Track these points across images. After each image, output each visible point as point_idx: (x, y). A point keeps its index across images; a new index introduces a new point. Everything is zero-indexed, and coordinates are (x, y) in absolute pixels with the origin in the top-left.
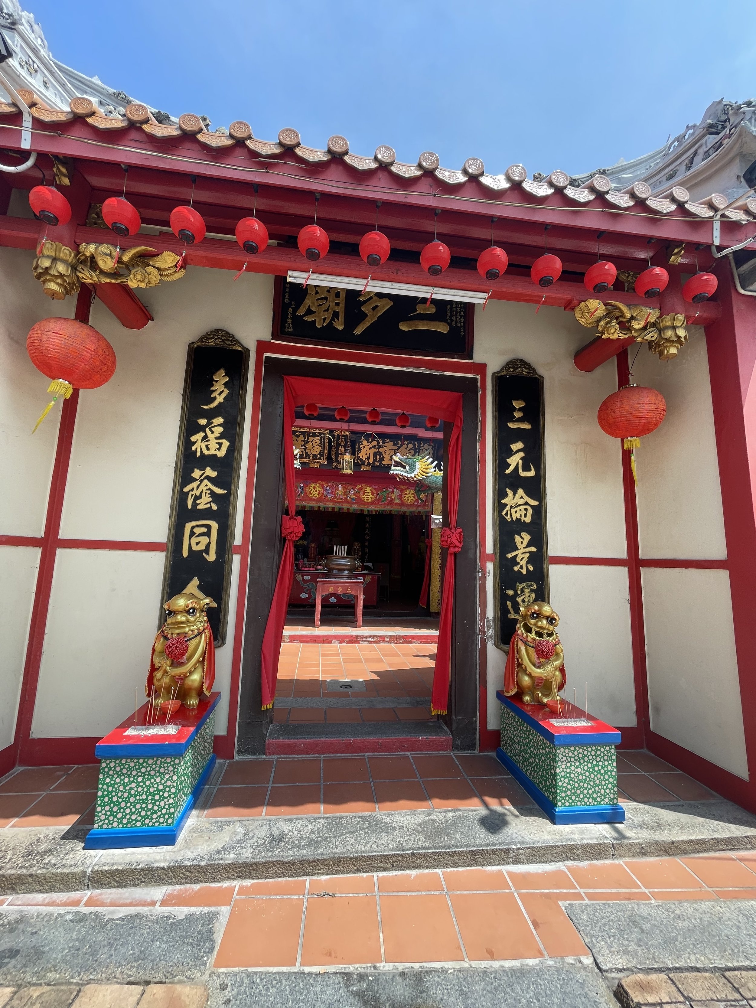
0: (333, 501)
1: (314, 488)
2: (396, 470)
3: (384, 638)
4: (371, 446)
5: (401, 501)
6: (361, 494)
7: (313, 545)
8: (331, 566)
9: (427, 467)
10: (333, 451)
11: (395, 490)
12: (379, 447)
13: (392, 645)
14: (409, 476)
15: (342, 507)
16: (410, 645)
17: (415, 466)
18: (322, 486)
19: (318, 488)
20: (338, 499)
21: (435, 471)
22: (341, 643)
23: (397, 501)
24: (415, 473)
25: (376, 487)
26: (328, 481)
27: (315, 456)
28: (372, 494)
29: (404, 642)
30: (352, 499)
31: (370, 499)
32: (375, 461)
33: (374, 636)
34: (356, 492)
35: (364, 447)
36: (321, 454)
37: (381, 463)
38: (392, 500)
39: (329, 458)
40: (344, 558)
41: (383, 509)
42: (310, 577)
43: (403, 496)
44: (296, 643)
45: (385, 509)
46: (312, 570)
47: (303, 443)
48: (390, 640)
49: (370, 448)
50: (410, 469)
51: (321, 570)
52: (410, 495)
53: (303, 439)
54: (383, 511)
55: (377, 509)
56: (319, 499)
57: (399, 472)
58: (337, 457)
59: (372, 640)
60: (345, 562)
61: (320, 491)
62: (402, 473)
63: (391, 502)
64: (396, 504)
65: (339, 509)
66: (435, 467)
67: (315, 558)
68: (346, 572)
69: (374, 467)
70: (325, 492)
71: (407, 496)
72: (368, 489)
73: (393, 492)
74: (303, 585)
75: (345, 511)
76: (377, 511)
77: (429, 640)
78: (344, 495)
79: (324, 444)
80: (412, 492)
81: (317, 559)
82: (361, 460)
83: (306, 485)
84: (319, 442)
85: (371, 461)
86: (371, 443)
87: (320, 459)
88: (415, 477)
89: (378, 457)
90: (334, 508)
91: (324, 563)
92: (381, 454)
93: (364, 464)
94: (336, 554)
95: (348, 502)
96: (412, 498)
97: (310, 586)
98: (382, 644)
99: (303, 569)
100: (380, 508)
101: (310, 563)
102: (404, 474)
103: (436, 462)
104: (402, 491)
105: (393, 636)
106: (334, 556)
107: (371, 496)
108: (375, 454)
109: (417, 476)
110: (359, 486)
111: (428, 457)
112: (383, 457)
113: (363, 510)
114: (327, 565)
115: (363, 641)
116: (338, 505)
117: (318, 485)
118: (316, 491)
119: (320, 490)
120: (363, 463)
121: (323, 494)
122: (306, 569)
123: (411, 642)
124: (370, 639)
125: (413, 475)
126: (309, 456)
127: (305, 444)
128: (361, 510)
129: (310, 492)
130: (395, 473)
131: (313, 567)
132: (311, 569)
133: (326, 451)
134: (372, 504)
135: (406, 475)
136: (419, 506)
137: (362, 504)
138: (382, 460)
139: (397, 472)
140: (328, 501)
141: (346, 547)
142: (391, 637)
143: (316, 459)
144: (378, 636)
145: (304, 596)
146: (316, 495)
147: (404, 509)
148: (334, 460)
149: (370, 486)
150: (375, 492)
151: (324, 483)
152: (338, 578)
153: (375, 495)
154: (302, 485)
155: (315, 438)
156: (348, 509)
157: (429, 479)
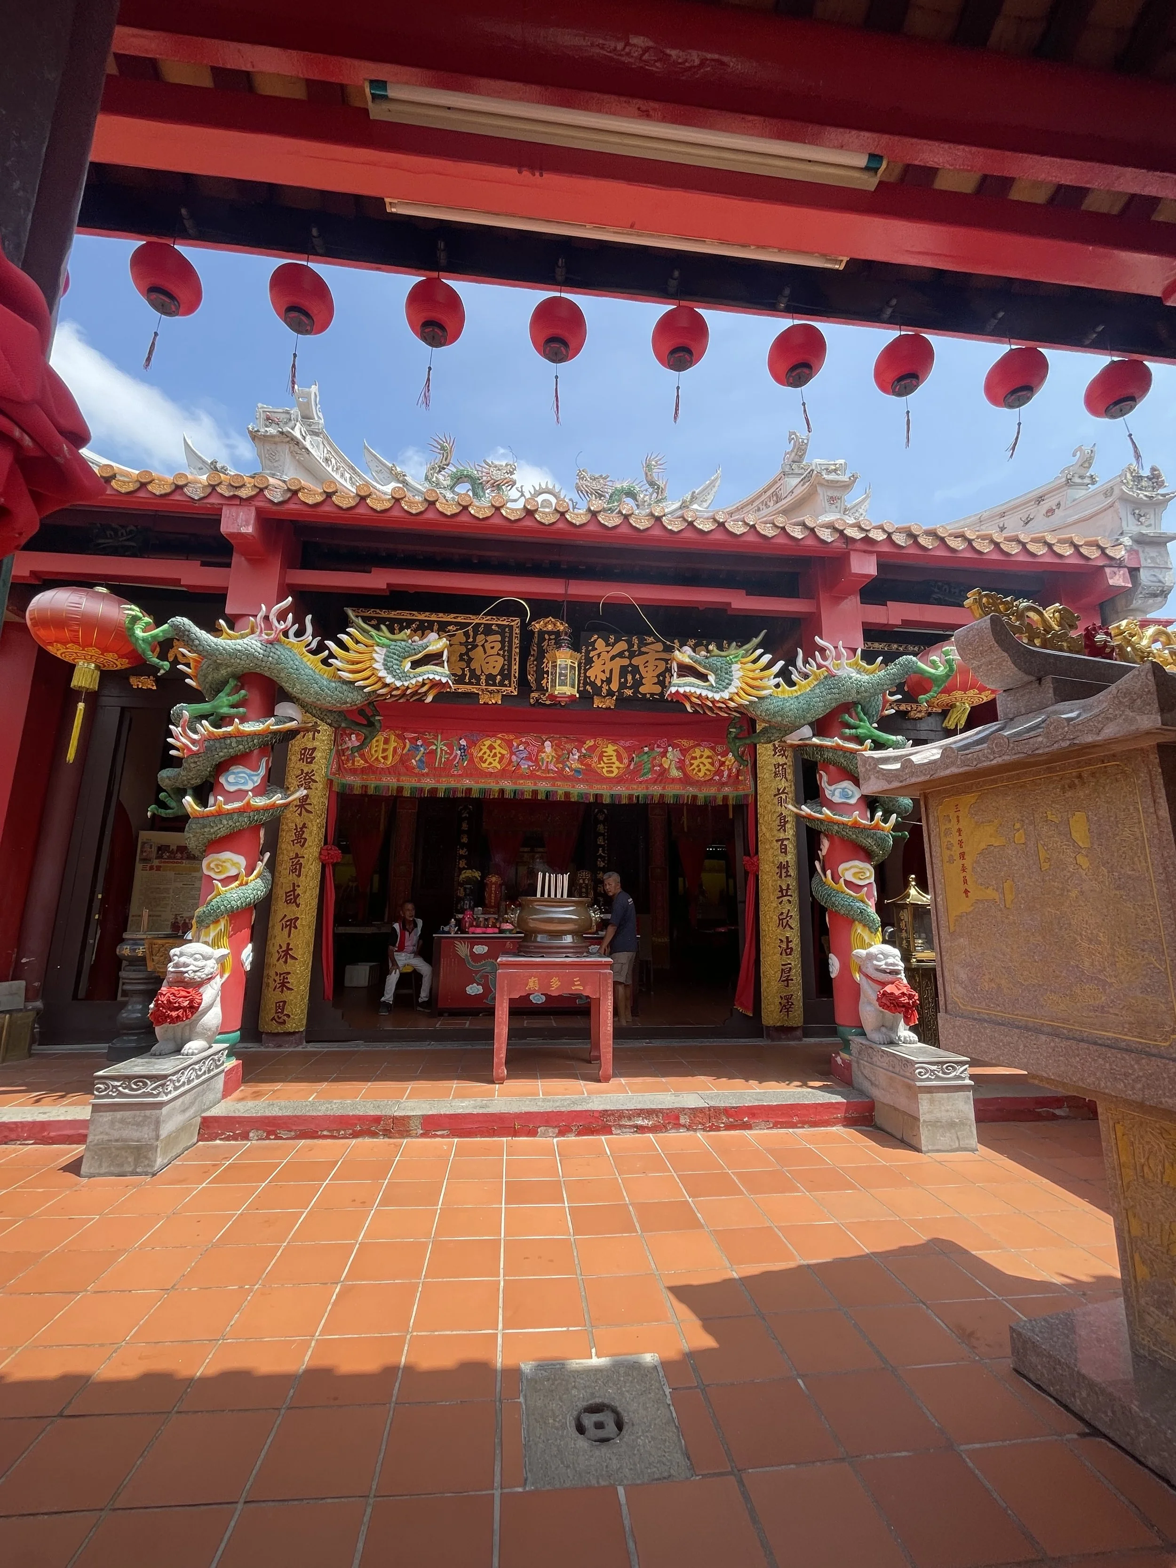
0: (532, 776)
1: (491, 748)
2: (685, 685)
3: (678, 1118)
4: (614, 652)
5: (685, 774)
6: (595, 759)
7: (494, 879)
8: (532, 924)
9: (758, 674)
10: (531, 667)
11: (670, 749)
12: (632, 655)
13: (699, 1134)
14: (717, 697)
15: (554, 789)
16: (747, 1133)
17: (729, 672)
18: (509, 744)
19: (498, 749)
20: (544, 771)
21: (777, 686)
22: (562, 1133)
23: (675, 773)
24: (732, 689)
25: (628, 744)
26: (519, 732)
27: (491, 678)
28: (620, 759)
29: (729, 1127)
30: (577, 771)
31: (616, 771)
32: (623, 686)
33: (648, 1113)
34: (584, 756)
35: (599, 655)
36: (505, 674)
37: (636, 691)
38: (664, 772)
39: (523, 682)
40: (561, 903)
41: (645, 792)
42: (486, 949)
43: (687, 762)
44: (442, 1136)
45: (650, 792)
46: (491, 932)
47: (464, 650)
48: (692, 1122)
49: (613, 658)
50: (719, 679)
51: (510, 931)
52: (703, 760)
53: (464, 640)
54: (646, 797)
55: (631, 792)
56: (503, 774)
57: (693, 690)
58: (539, 680)
59: (646, 1123)
60: (566, 913)
61: (503, 756)
62: (698, 691)
63: (662, 776)
64: (673, 780)
65: (548, 793)
66: (776, 676)
67: (498, 906)
68: (568, 939)
69: (622, 700)
70: (514, 758)
71: (696, 762)
72: (610, 749)
73: (664, 754)
74: (472, 965)
75: (560, 797)
76: (630, 797)
77: (795, 1119)
78: (558, 762)
79: (510, 651)
80: (707, 752)
81: (502, 908)
82: (593, 684)
83: (472, 743)
84: (499, 645)
85: (614, 687)
86: (613, 645)
87: (501, 684)
88: (731, 699)
89: (629, 677)
90: (535, 792)
91: (513, 916)
92: (636, 670)
93: (599, 695)
94: (543, 894)
95: (566, 778)
96: (708, 766)
97: (488, 969)
98: (672, 1135)
99: (471, 929)
100: (638, 790)
101: (487, 916)
102: (704, 693)
103: (781, 663)
104: (684, 752)
105: (701, 1110)
106: (539, 900)
107: (617, 764)
108: (623, 671)
109: (736, 698)
110: (590, 743)
111: (760, 651)
112: (642, 677)
113: (601, 795)
114: (521, 922)
115: (621, 1126)
116: (543, 787)
117: (499, 742)
118: (495, 755)
119: (504, 752)
120: (597, 691)
121: (511, 761)
122: (479, 930)
123: (747, 1126)
124: (640, 1122)
125: (726, 695)
126: (478, 679)
127: (469, 650)
128: (596, 796)
129: (481, 758)
130: (681, 690)
131: (494, 926)
132: (489, 930)
133: (516, 667)
134: (619, 780)
135: (710, 695)
136: (724, 784)
137: (597, 782)
138: (638, 684)
139: (688, 689)
140: (523, 777)
141: (566, 877)
142: (695, 1112)
143: (494, 685)
144: (661, 1111)
145: (473, 989)
146: (496, 764)
147: (691, 790)
148: (534, 686)
149: (614, 742)
150: (625, 755)
151: (511, 737)
152: (549, 954)
153: (626, 761)
154: (463, 742)
155: (491, 638)
156: (567, 794)
157: (765, 705)
